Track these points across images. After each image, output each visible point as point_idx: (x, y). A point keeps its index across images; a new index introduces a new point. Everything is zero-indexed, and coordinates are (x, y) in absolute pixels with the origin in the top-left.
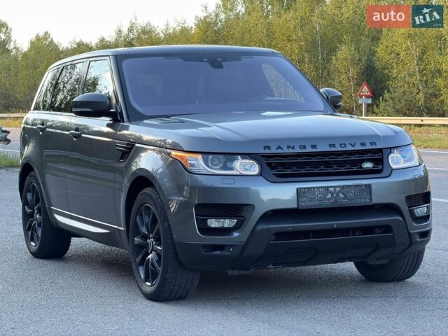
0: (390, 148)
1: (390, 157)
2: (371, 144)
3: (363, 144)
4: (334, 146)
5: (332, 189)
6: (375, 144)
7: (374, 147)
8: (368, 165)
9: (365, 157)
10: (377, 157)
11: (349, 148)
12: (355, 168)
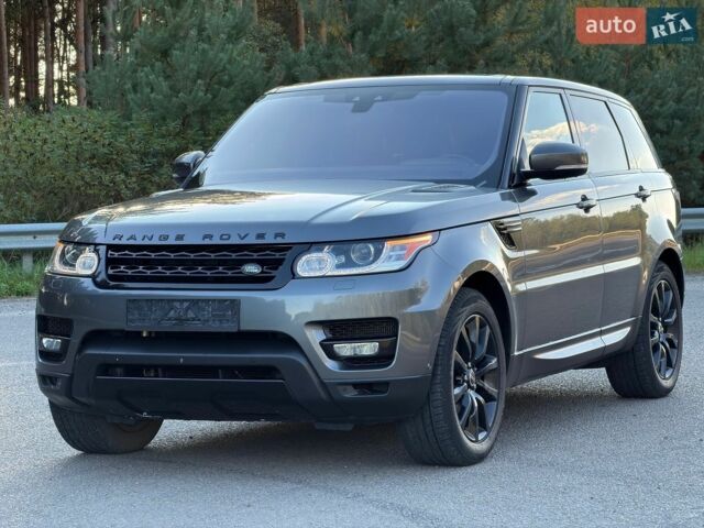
0: (312, 243)
1: (304, 258)
2: (277, 235)
3: (261, 236)
4: (210, 237)
5: (177, 304)
6: (282, 235)
7: (279, 240)
8: (252, 269)
9: (255, 256)
10: (278, 255)
11: (235, 240)
12: (230, 273)
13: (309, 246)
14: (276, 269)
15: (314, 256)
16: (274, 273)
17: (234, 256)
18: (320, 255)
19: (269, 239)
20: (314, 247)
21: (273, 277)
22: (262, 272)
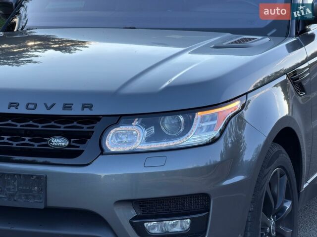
0: (121, 116)
1: (112, 131)
2: (84, 107)
3: (67, 107)
4: (16, 105)
6: (90, 107)
7: (87, 112)
8: (59, 142)
9: (62, 128)
10: (85, 128)
11: (41, 111)
12: (36, 145)
13: (118, 119)
14: (84, 142)
15: (122, 129)
16: (82, 147)
17: (40, 127)
18: (129, 128)
19: (76, 111)
20: (122, 120)
21: (81, 152)
22: (69, 146)
